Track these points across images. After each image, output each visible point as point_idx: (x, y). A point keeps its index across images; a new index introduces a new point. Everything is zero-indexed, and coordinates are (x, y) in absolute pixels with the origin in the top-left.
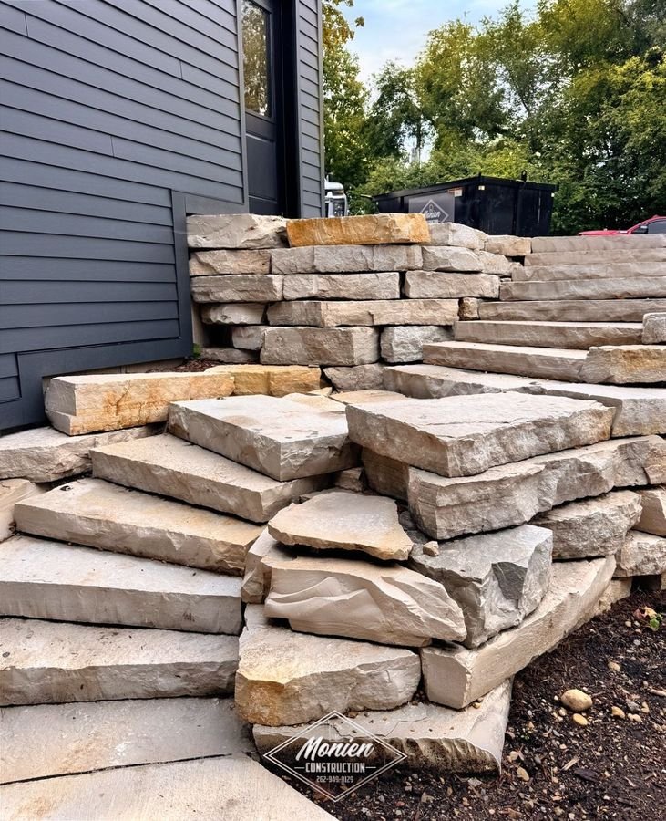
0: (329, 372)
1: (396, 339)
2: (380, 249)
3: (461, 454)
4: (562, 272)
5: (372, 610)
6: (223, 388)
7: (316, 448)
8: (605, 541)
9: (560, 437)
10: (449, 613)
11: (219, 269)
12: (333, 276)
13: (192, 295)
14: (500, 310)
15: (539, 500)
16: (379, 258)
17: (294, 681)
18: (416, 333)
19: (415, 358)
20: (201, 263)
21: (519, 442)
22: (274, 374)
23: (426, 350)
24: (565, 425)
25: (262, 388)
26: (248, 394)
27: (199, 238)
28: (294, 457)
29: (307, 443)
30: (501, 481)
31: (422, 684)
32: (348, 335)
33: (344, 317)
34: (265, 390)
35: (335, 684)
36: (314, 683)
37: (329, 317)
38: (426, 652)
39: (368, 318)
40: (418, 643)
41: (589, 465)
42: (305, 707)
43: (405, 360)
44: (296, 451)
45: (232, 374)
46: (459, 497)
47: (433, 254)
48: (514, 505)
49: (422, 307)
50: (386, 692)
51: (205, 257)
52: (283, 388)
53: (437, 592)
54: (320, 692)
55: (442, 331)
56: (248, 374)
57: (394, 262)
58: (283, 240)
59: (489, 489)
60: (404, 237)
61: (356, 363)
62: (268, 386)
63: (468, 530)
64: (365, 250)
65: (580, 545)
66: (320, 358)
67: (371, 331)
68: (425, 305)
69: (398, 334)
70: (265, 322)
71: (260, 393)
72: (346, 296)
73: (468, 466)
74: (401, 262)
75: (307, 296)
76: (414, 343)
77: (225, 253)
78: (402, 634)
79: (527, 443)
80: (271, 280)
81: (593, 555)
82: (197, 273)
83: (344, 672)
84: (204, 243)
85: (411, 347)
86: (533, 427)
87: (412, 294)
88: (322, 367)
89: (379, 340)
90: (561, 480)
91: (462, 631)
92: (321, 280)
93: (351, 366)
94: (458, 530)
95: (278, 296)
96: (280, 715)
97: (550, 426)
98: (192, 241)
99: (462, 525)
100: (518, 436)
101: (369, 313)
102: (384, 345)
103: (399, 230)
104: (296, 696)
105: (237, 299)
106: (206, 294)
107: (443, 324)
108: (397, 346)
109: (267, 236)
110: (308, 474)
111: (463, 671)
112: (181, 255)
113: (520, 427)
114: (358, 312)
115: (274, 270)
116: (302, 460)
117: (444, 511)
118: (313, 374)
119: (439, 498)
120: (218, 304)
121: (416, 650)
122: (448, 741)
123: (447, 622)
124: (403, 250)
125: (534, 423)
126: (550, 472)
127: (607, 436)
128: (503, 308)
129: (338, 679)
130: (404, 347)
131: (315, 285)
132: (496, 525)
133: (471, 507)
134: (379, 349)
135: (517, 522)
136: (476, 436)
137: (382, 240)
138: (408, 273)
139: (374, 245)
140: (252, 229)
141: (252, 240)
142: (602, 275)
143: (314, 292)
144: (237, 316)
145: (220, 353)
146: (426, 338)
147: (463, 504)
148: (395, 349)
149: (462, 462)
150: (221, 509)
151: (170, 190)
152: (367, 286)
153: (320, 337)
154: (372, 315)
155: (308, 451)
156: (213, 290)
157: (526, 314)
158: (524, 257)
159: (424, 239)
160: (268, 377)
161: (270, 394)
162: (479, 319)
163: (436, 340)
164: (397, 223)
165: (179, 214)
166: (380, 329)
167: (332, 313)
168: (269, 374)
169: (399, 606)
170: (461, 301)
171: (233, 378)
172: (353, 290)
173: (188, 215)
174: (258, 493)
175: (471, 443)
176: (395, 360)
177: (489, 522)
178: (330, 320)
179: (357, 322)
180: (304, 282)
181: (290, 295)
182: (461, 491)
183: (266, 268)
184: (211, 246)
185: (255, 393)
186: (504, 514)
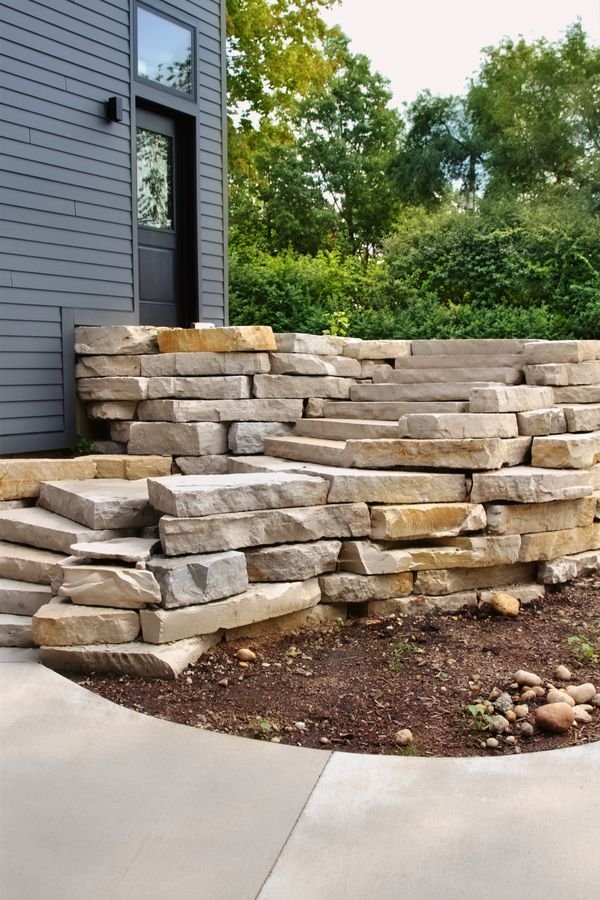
0: (179, 461)
1: (239, 433)
2: (231, 356)
3: (186, 503)
4: (411, 376)
5: (114, 589)
6: (86, 472)
7: (122, 508)
8: (300, 569)
9: (274, 498)
10: (152, 587)
11: (100, 372)
12: (188, 379)
13: (78, 393)
14: (339, 410)
15: (251, 538)
16: (230, 364)
17: (62, 619)
18: (259, 429)
19: (257, 450)
20: (86, 367)
21: (238, 499)
22: (129, 462)
23: (267, 443)
24: (278, 490)
25: (121, 474)
26: (108, 478)
27: (84, 345)
28: (105, 513)
29: (116, 504)
30: (212, 520)
31: (140, 633)
32: (194, 429)
33: (192, 413)
34: (122, 474)
35: (86, 624)
36: (74, 622)
37: (180, 414)
38: (141, 611)
39: (215, 415)
40: (137, 606)
41: (290, 517)
42: (69, 636)
43: (248, 452)
44: (106, 509)
45: (94, 461)
46: (181, 528)
47: (280, 360)
48: (221, 537)
49: (267, 405)
50: (117, 632)
51: (88, 362)
52: (138, 473)
53: (149, 576)
54: (78, 628)
55: (286, 427)
56: (108, 461)
57: (242, 367)
58: (155, 347)
59: (203, 525)
60: (249, 347)
61: (202, 453)
62: (125, 471)
63: (189, 551)
64: (219, 358)
65: (281, 571)
66: (173, 449)
67: (216, 427)
68: (270, 404)
69: (241, 429)
70: (136, 418)
71: (118, 477)
72: (199, 395)
73: (193, 512)
74: (250, 368)
75: (166, 395)
76: (257, 437)
77: (105, 359)
78: (129, 601)
79: (245, 500)
80: (137, 382)
81: (292, 578)
82: (82, 376)
83: (91, 617)
84: (88, 350)
85: (254, 441)
86: (251, 490)
87: (258, 395)
88: (175, 457)
89: (227, 434)
90: (267, 526)
91: (159, 597)
92: (178, 382)
93: (199, 456)
94: (182, 550)
95: (144, 396)
96: (54, 638)
97: (264, 490)
98: (80, 348)
99: (184, 547)
100: (237, 495)
101: (216, 411)
102: (231, 440)
103: (244, 341)
104: (63, 628)
105: (113, 398)
106: (89, 393)
107: (286, 420)
108: (241, 439)
109: (140, 344)
110: (116, 527)
111: (159, 620)
112: (68, 360)
113: (238, 489)
114: (206, 409)
115: (144, 373)
116: (111, 516)
117: (171, 537)
118: (165, 462)
119: (166, 528)
120: (100, 402)
121: (137, 611)
122: (144, 655)
123: (151, 592)
124: (251, 357)
125: (252, 487)
126: (260, 520)
127: (324, 502)
128: (343, 406)
129: (88, 621)
130: (247, 441)
131: (173, 385)
132: (209, 549)
133: (190, 536)
134: (227, 442)
135: (225, 549)
136: (199, 492)
137: (231, 349)
138: (256, 377)
139: (226, 352)
140: (128, 338)
141: (128, 348)
142: (443, 378)
143: (172, 392)
144: (113, 413)
145: (99, 445)
146: (269, 433)
147: (184, 533)
148: (238, 442)
149: (187, 508)
150: (55, 549)
151: (61, 308)
152: (218, 387)
153: (173, 431)
154: (219, 413)
155: (116, 509)
156: (95, 390)
157: (356, 413)
158: (394, 360)
159: (269, 349)
160: (125, 464)
161: (127, 478)
162: (323, 417)
163: (279, 435)
164: (243, 335)
165: (68, 326)
166: (228, 425)
167: (183, 409)
168: (125, 461)
169: (128, 585)
170: (306, 402)
171: (95, 464)
172: (205, 390)
173: (76, 326)
174: (75, 535)
175: (194, 497)
176: (239, 451)
177: (204, 548)
178: (180, 416)
179: (206, 418)
180: (165, 384)
181: (153, 395)
182: (182, 524)
183: (137, 371)
184: (93, 353)
185: (114, 477)
186: (214, 542)
